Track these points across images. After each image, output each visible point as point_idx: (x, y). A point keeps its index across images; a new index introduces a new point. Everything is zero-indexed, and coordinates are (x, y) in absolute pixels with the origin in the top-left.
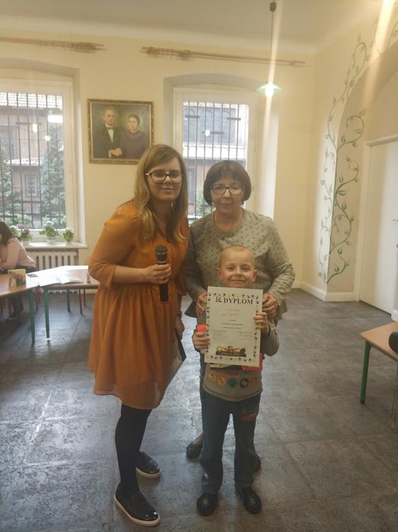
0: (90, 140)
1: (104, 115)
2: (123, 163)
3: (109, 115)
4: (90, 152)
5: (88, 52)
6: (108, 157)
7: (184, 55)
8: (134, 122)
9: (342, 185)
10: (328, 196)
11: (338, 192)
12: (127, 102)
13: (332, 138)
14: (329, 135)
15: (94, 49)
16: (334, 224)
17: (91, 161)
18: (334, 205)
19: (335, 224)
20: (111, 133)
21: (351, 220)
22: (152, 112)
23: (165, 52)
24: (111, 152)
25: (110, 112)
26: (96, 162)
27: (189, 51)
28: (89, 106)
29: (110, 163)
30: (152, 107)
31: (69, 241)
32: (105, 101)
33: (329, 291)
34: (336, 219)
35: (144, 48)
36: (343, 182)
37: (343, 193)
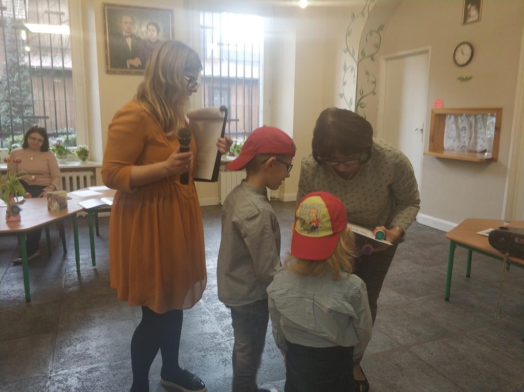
1: (121, 22)
6: (127, 68)
8: (154, 30)
9: (361, 98)
11: (359, 103)
12: (146, 8)
13: (352, 54)
14: (348, 49)
17: (108, 72)
22: (173, 20)
24: (129, 62)
25: (127, 19)
26: (114, 73)
29: (129, 73)
30: (173, 15)
31: (84, 160)
36: (363, 95)
37: (363, 105)
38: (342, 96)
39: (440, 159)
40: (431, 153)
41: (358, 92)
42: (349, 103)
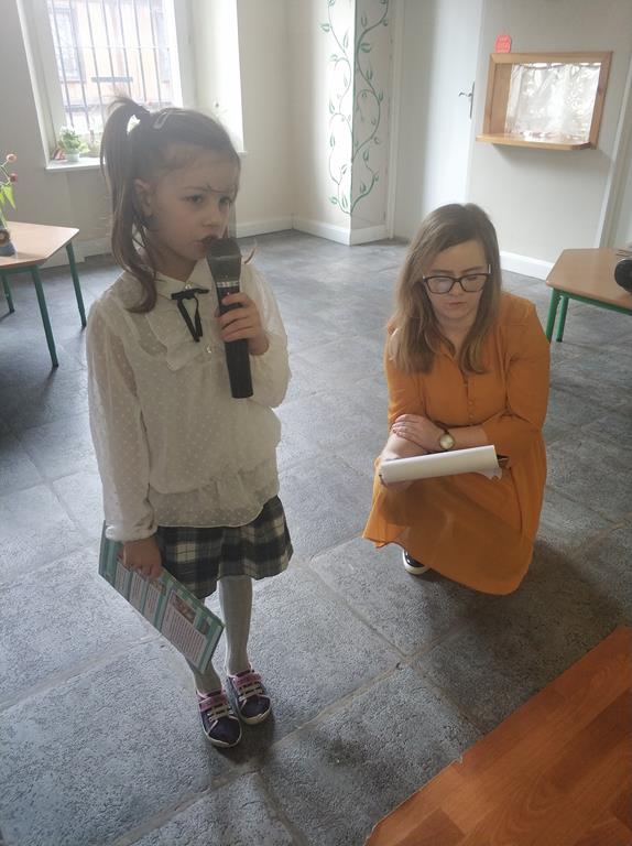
9: (366, 31)
10: (341, 55)
11: (360, 46)
16: (356, 108)
18: (356, 73)
19: (358, 109)
21: (380, 99)
33: (353, 227)
34: (359, 95)
36: (367, 27)
37: (367, 48)
38: (327, 27)
39: (501, 147)
40: (488, 138)
41: (359, 19)
42: (341, 43)
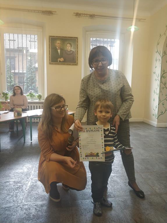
0: (50, 54)
1: (56, 43)
2: (64, 64)
3: (58, 43)
4: (50, 59)
5: (50, 15)
6: (58, 62)
7: (92, 16)
8: (69, 46)
9: (164, 73)
10: (157, 79)
11: (162, 77)
12: (67, 37)
13: (159, 53)
14: (158, 51)
15: (52, 14)
17: (50, 63)
18: (161, 82)
19: (161, 92)
20: (59, 51)
22: (77, 42)
23: (84, 15)
24: (59, 60)
25: (58, 42)
26: (52, 64)
27: (94, 14)
28: (49, 39)
29: (58, 64)
30: (77, 40)
31: (39, 99)
32: (57, 37)
33: (158, 122)
35: (74, 13)
38: (154, 73)
41: (162, 71)
42: (157, 76)
